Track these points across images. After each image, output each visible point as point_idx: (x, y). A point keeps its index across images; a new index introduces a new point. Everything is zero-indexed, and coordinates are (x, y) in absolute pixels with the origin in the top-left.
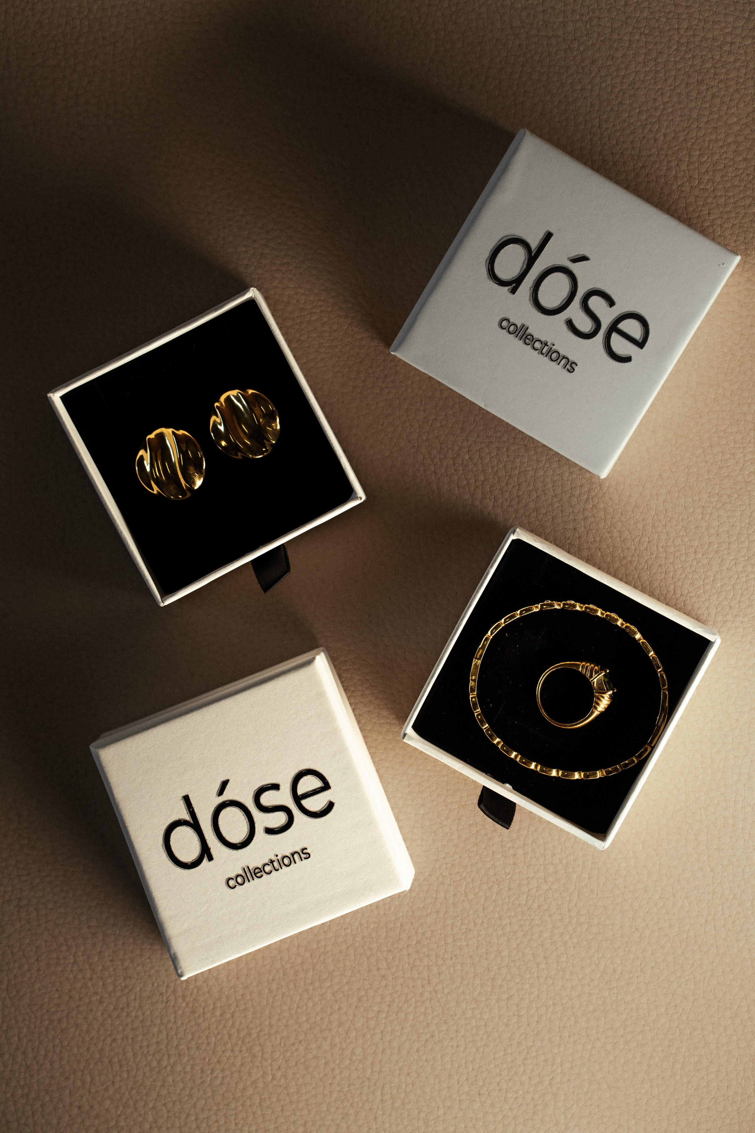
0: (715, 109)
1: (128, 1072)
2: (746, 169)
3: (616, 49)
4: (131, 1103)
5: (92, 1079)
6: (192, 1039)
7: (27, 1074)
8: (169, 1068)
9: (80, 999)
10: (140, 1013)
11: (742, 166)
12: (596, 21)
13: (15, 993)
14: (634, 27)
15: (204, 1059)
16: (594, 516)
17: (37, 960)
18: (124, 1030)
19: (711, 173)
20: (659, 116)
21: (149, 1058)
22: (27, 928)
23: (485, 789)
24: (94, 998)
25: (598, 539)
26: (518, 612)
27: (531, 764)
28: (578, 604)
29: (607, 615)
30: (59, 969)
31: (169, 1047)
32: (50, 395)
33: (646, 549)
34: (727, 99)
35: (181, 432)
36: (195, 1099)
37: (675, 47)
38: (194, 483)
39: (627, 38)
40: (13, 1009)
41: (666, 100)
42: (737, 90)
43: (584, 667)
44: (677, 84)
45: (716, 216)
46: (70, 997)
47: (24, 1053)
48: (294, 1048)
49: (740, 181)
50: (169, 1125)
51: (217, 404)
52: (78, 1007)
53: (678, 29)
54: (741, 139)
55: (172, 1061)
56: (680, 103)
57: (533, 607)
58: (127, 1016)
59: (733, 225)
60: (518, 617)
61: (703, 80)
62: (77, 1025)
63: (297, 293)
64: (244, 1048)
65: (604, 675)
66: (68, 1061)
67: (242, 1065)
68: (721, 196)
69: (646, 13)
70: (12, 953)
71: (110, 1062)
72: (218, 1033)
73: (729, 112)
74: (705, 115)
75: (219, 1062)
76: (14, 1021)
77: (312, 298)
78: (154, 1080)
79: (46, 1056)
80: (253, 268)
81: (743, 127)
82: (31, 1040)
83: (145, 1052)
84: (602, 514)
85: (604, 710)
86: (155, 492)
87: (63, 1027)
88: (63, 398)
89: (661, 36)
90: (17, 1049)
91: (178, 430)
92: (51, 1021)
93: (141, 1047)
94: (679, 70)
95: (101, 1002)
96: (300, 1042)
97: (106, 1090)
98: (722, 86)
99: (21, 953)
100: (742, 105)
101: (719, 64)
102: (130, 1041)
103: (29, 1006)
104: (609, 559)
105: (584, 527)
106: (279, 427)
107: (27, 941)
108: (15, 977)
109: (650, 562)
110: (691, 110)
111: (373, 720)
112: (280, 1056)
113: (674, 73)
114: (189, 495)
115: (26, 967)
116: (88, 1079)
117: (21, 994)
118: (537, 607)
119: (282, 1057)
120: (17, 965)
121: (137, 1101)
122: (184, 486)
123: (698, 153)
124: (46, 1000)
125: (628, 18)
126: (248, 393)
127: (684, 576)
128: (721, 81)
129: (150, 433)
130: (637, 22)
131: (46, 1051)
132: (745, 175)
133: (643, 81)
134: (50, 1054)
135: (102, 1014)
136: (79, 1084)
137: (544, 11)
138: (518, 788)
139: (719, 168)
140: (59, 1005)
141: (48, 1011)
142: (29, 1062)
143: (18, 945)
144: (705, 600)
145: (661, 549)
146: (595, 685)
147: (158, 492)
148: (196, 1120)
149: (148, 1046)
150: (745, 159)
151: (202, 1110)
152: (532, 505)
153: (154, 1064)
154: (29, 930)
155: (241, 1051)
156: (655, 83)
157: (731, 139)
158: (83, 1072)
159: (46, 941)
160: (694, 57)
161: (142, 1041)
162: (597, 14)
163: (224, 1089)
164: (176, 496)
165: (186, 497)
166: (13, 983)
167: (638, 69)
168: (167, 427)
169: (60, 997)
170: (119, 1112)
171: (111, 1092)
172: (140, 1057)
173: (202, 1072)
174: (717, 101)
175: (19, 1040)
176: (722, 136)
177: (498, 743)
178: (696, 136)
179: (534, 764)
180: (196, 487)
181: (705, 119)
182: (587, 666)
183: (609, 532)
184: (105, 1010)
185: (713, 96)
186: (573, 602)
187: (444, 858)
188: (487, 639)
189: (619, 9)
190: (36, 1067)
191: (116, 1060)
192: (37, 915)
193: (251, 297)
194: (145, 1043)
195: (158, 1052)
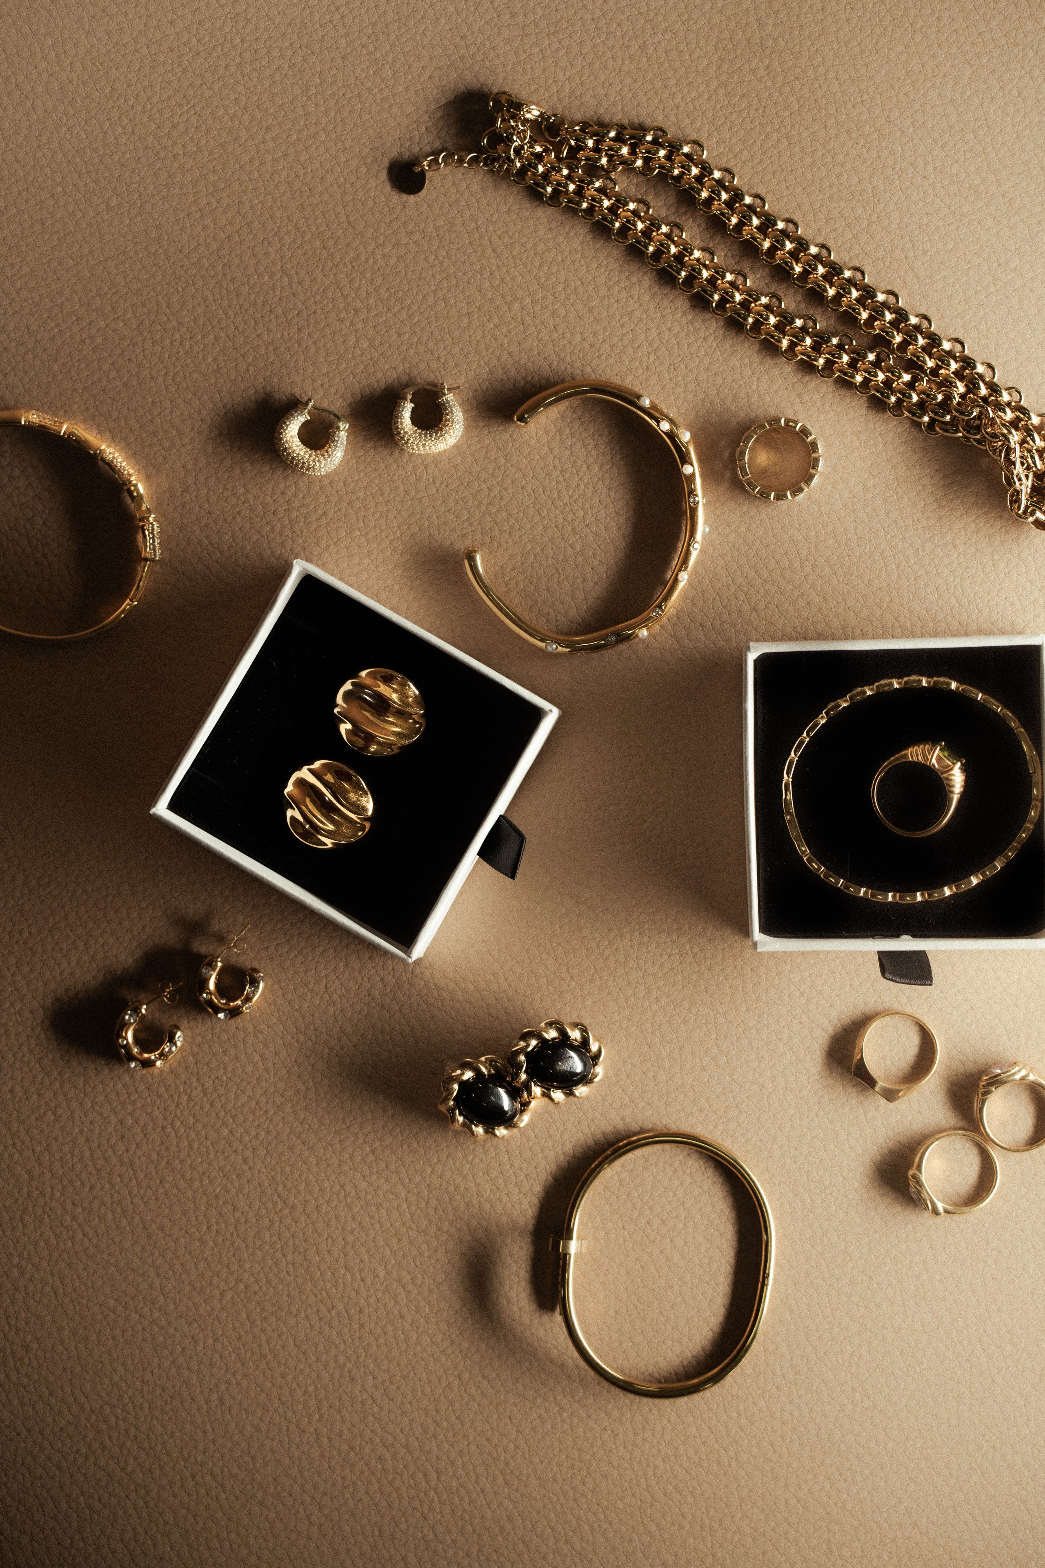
0: (677, 64)
1: (692, 1493)
2: (750, 105)
3: (532, 68)
4: (716, 1525)
5: (658, 1526)
6: (739, 1415)
7: (585, 1562)
8: (734, 1463)
9: (591, 1446)
10: (665, 1421)
11: (745, 103)
12: (491, 52)
13: (516, 1482)
14: (537, 34)
15: (766, 1430)
16: (821, 577)
17: (518, 1431)
18: (659, 1451)
19: (715, 133)
20: (622, 109)
21: (706, 1465)
22: (486, 1403)
23: (882, 955)
24: (606, 1436)
25: (840, 599)
26: (805, 734)
27: (916, 895)
28: (866, 688)
29: (906, 683)
30: (548, 1426)
31: (720, 1441)
32: (153, 811)
33: (899, 577)
34: (683, 46)
35: (317, 765)
36: (783, 1480)
37: (594, 27)
38: (364, 809)
39: (536, 50)
40: (526, 1500)
41: (618, 88)
42: (688, 29)
43: (915, 753)
44: (619, 64)
45: (749, 176)
46: (579, 1450)
47: (567, 1541)
48: (856, 1358)
49: (751, 123)
50: (773, 1524)
51: (336, 711)
52: (594, 1455)
53: (584, 6)
54: (723, 78)
55: (731, 1453)
56: (635, 81)
57: (818, 719)
58: (653, 1434)
59: (774, 173)
60: (808, 739)
61: (645, 42)
62: (605, 1477)
63: (353, 540)
64: (803, 1392)
65: (941, 750)
66: (620, 1521)
67: (811, 1411)
68: (741, 151)
69: (540, 11)
70: (488, 1440)
71: (666, 1495)
72: (764, 1392)
73: (693, 57)
74: (670, 78)
75: (784, 1423)
76: (535, 1514)
77: (372, 535)
78: (727, 1486)
79: (592, 1530)
80: (290, 541)
81: (719, 62)
82: (565, 1523)
83: (697, 1460)
84: (827, 570)
85: (962, 789)
86: (330, 846)
87: (591, 1487)
88: (172, 807)
89: (571, 25)
90: (557, 1540)
91: (312, 764)
92: (574, 1489)
93: (689, 1459)
94: (613, 47)
95: (615, 1435)
96: (859, 1346)
97: (680, 1527)
98: (668, 36)
99: (496, 1434)
100: (702, 42)
101: (652, 15)
102: (673, 1458)
103: (540, 1486)
104: (865, 613)
105: (817, 595)
106: (417, 692)
107: (495, 1417)
108: (507, 1464)
109: (913, 588)
110: (651, 82)
111: (720, 947)
112: (846, 1376)
113: (609, 55)
114: (368, 825)
115: (512, 1446)
116: (654, 1528)
117: (524, 1478)
118: (823, 717)
119: (849, 1375)
120: (500, 1449)
121: (721, 1520)
122: (356, 819)
123: (687, 121)
124: (555, 1468)
125: (523, 28)
126: (361, 677)
127: (958, 580)
128: (664, 32)
129: (286, 786)
130: (537, 26)
131: (588, 1524)
132: (752, 112)
133: (582, 84)
134: (596, 1525)
135: (625, 1447)
136: (646, 1539)
137: (430, 77)
138: (918, 933)
139: (720, 122)
140: (572, 1466)
141: (564, 1480)
142: (579, 1548)
143: (489, 1428)
144: (999, 591)
145: (916, 568)
146: (937, 766)
147: (333, 843)
148: (798, 1501)
149: (696, 1453)
150: (743, 95)
151: (799, 1486)
152: (746, 607)
153: (715, 1468)
154: (491, 1403)
155: (800, 1397)
156: (596, 78)
157: (714, 85)
158: (643, 1523)
159: (515, 1405)
160: (619, 25)
161: (686, 1451)
162: (488, 46)
163: (808, 1449)
164: (355, 835)
165: (367, 830)
166: (508, 1471)
167: (568, 75)
168: (299, 768)
169: (568, 1457)
170: (709, 1545)
171: (687, 1527)
172: (694, 1469)
173: (772, 1445)
174: (674, 55)
175: (552, 1529)
176: (703, 87)
177: (865, 893)
178: (675, 105)
179: (918, 894)
180: (370, 813)
181: (673, 81)
182: (916, 751)
183: (847, 584)
184: (625, 1442)
185: (666, 52)
186: (859, 689)
187: (890, 1050)
188: (787, 785)
189: (509, 25)
190: (589, 1548)
191: (670, 1488)
192: (489, 1382)
193: (300, 571)
194: (691, 1452)
195: (711, 1452)
